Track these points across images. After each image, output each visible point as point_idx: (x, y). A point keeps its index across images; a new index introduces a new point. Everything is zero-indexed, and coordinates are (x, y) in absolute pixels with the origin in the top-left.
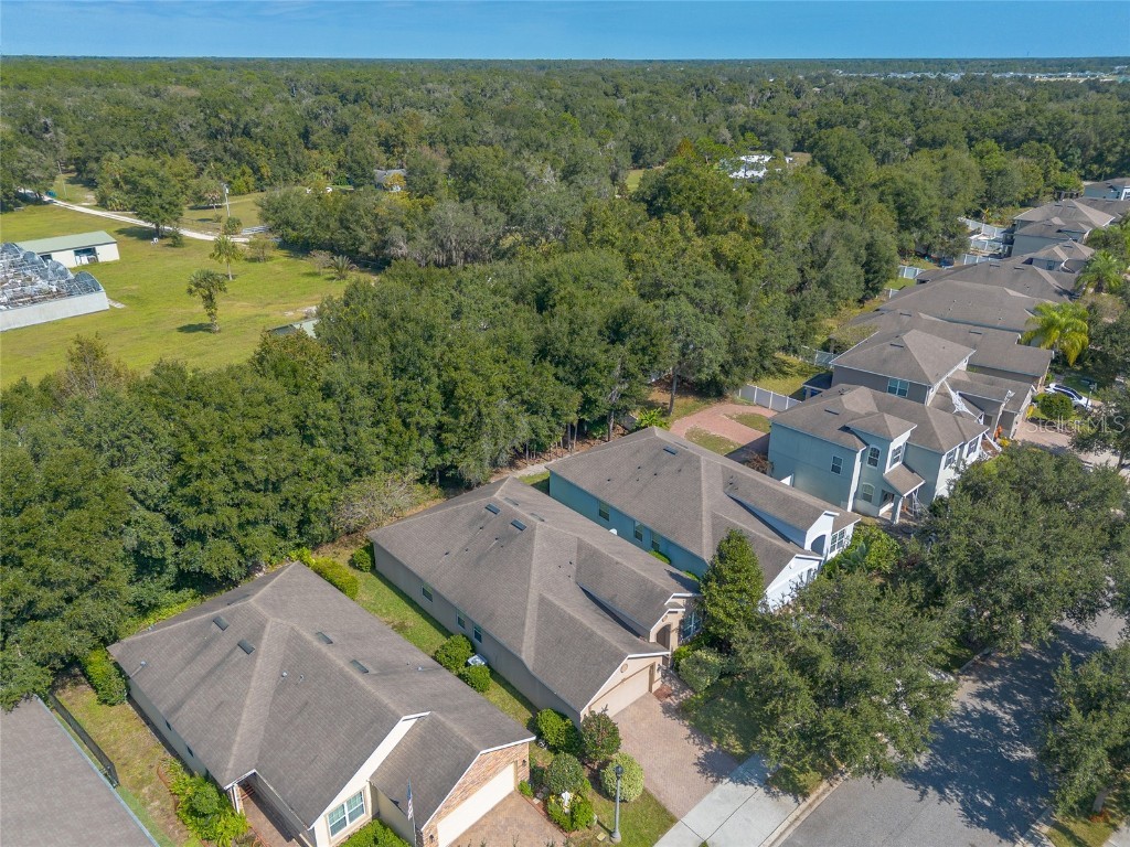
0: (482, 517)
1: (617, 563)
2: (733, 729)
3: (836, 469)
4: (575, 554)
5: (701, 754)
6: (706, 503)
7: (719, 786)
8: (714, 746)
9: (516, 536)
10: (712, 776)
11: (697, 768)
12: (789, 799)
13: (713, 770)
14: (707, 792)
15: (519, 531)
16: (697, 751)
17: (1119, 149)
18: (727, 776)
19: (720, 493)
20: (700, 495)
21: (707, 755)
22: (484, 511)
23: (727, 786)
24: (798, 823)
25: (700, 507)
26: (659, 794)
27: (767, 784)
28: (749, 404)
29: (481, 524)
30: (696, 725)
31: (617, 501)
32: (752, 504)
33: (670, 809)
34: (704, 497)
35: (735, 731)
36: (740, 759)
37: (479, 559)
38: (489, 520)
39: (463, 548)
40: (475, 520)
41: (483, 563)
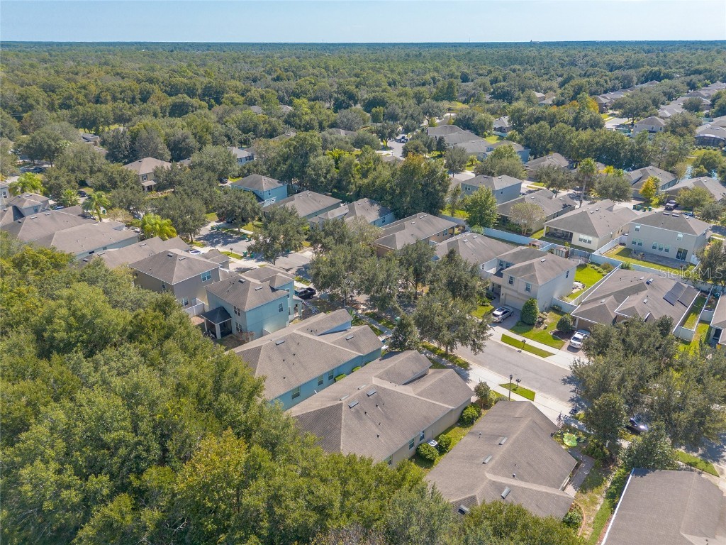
0: (357, 411)
3: (281, 310)
7: (472, 380)
9: (378, 396)
12: (471, 366)
24: (480, 366)
37: (388, 418)
38: (361, 408)
39: (377, 426)
40: (358, 416)
41: (391, 417)
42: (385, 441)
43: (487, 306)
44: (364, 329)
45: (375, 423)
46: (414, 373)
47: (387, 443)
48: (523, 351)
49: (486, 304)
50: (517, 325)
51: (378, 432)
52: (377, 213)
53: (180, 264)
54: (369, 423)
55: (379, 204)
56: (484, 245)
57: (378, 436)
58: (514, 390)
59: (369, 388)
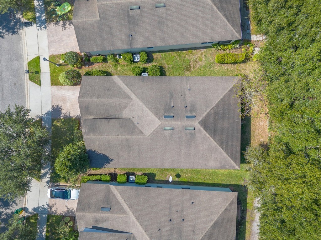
0: (191, 111)
2: (62, 129)
4: (140, 128)
5: (63, 111)
6: (133, 218)
7: (51, 106)
8: (62, 117)
9: (165, 112)
10: (55, 107)
11: (60, 106)
13: (56, 109)
14: (52, 102)
15: (166, 114)
16: (64, 111)
18: (52, 112)
19: (133, 231)
20: (138, 220)
21: (61, 113)
22: (194, 114)
23: (49, 108)
25: (133, 213)
26: (61, 88)
27: (41, 119)
29: (188, 108)
30: (71, 119)
31: (177, 192)
33: (55, 87)
34: (135, 220)
35: (60, 128)
36: (53, 120)
37: (172, 96)
38: (186, 111)
39: (185, 95)
40: (193, 108)
41: (168, 95)
42: (187, 84)
45: (185, 97)
54: (189, 100)
57: (190, 89)
58: (38, 72)
59: (167, 121)
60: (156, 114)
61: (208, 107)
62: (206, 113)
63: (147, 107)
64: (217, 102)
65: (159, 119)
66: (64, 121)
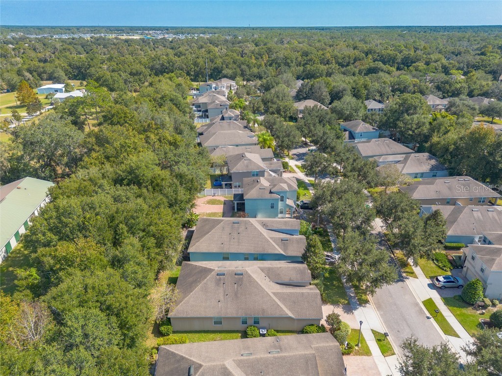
0: (220, 279)
1: (280, 267)
2: (338, 297)
3: (272, 207)
4: (263, 273)
7: (355, 314)
8: (341, 305)
9: (242, 278)
10: (350, 313)
12: (367, 305)
13: (349, 311)
14: (355, 317)
15: (242, 276)
17: (193, 70)
18: (352, 310)
21: (343, 309)
22: (218, 277)
24: (376, 309)
27: (360, 305)
28: (205, 196)
29: (222, 282)
32: (277, 228)
35: (340, 297)
36: (349, 304)
37: (236, 295)
38: (224, 279)
39: (224, 295)
40: (218, 283)
41: (239, 295)
42: (221, 307)
43: (445, 271)
44: (301, 239)
45: (225, 292)
46: (290, 280)
47: (221, 308)
48: (432, 320)
49: (445, 269)
50: (454, 298)
51: (222, 298)
52: (429, 167)
53: (243, 162)
54: (221, 290)
55: (437, 161)
56: (496, 220)
57: (219, 301)
58: (379, 340)
59: (240, 270)
60: (250, 276)
61: (205, 283)
62: (208, 278)
63: (257, 283)
64: (196, 289)
65: (247, 272)
66: (337, 302)
